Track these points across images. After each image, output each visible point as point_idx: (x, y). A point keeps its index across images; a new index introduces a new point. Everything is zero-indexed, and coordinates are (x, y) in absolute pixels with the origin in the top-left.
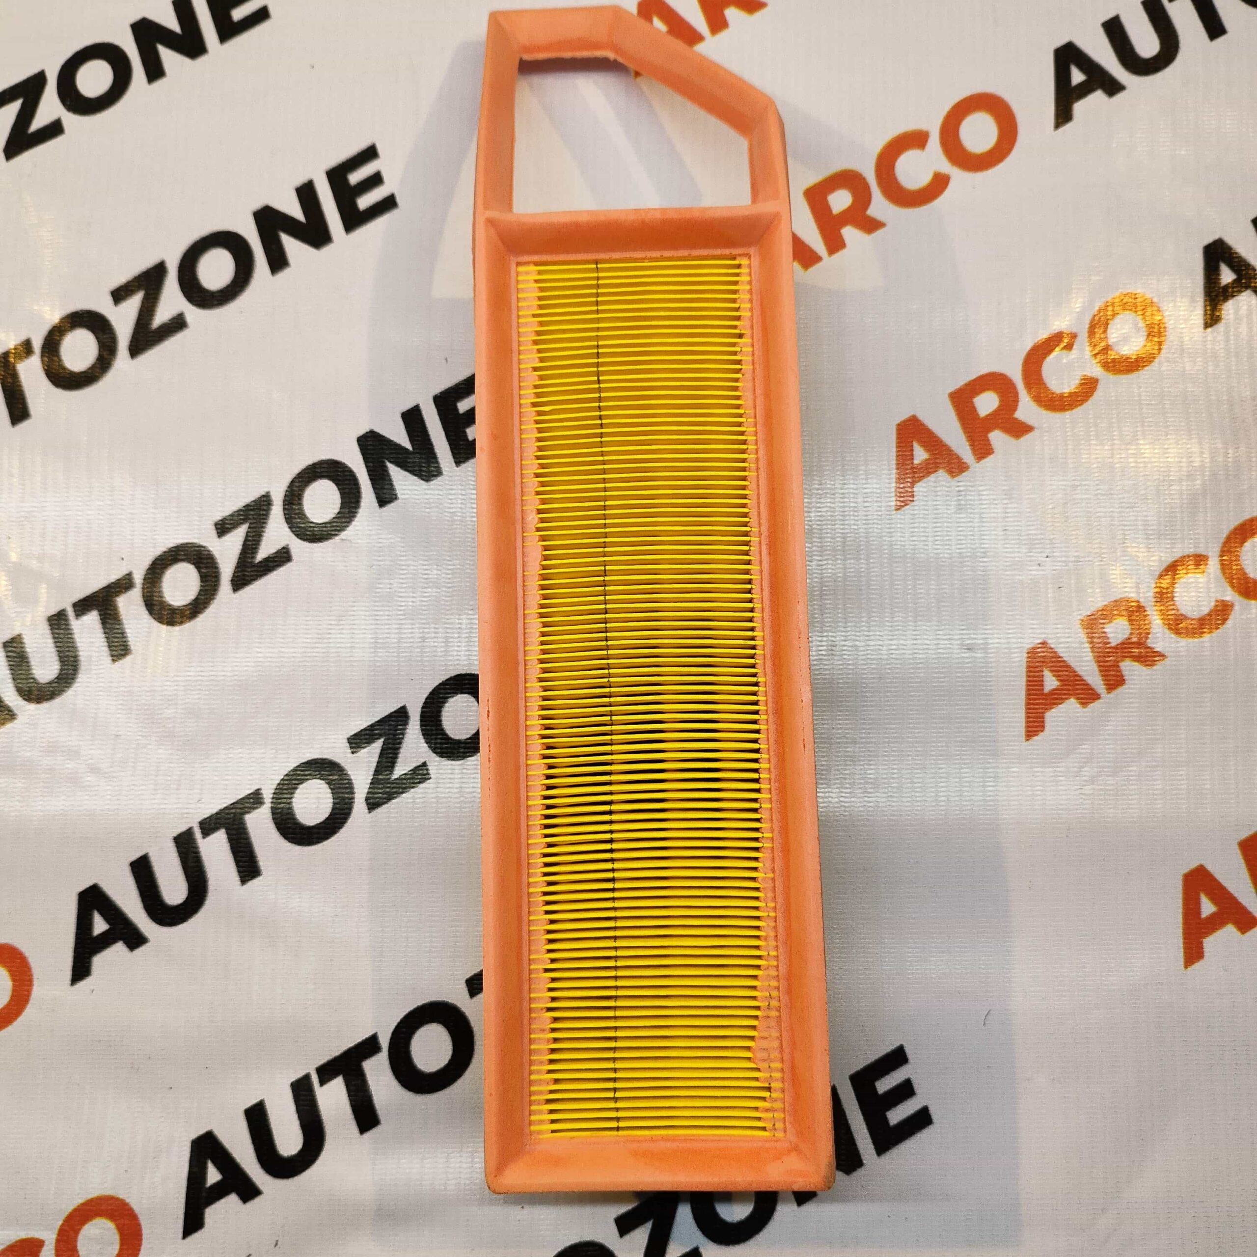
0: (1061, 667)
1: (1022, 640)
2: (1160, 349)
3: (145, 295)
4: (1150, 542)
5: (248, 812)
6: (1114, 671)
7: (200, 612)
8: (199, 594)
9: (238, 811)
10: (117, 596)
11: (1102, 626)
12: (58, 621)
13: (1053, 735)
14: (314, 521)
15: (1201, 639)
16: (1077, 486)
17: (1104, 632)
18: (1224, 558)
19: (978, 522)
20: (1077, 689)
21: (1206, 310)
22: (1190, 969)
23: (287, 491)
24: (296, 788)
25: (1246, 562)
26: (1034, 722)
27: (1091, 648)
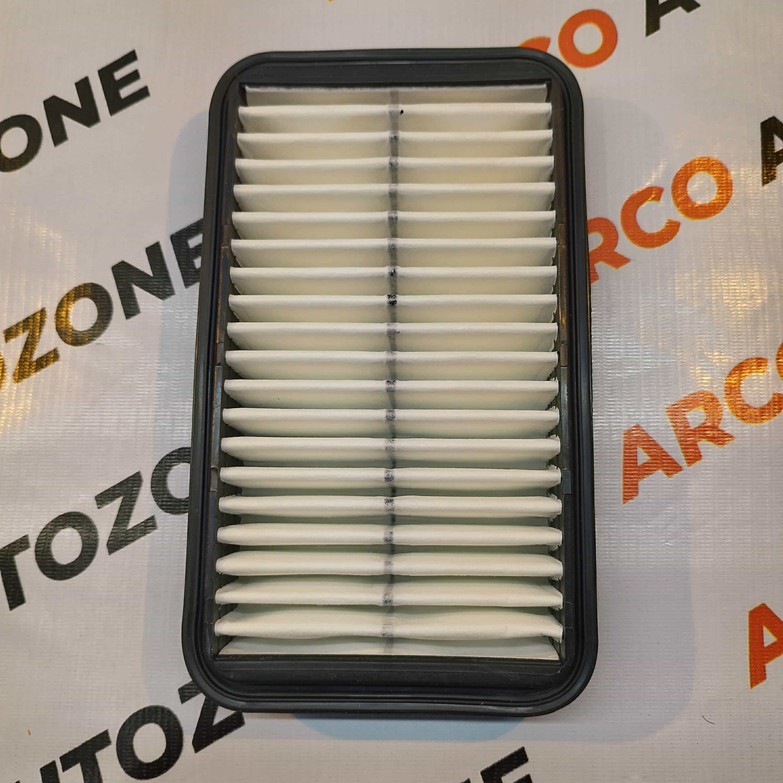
6: (693, 448)
15: (762, 424)
17: (686, 418)
20: (664, 463)
27: (675, 430)
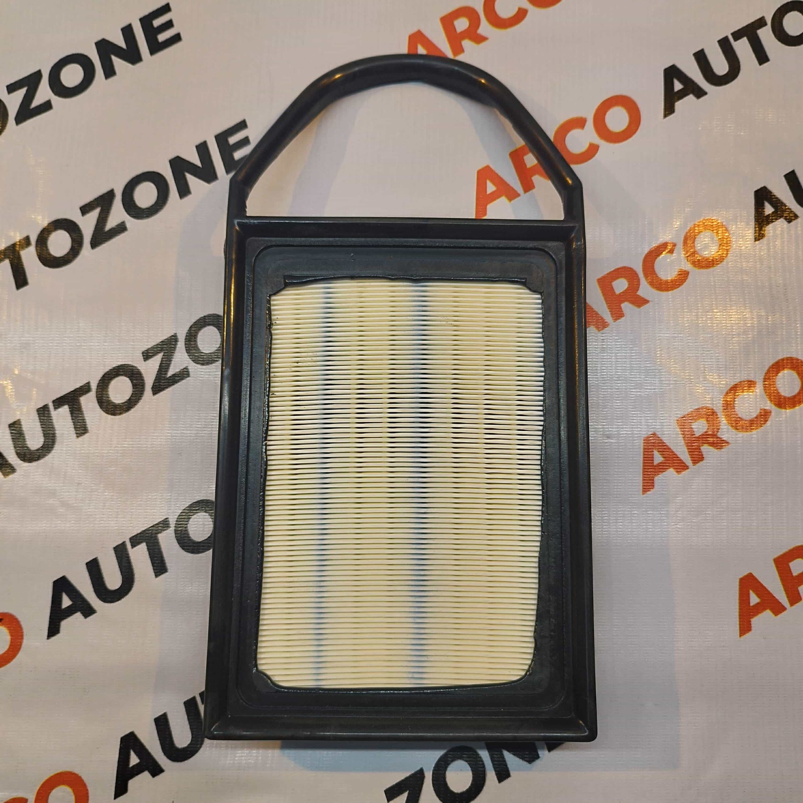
0: (664, 449)
1: (641, 432)
2: (727, 254)
3: (101, 210)
4: (720, 372)
5: (160, 533)
7: (132, 408)
8: (132, 396)
9: (154, 532)
10: (81, 396)
11: (690, 424)
12: (43, 412)
13: (660, 491)
14: (204, 352)
16: (676, 337)
18: (766, 383)
19: (615, 359)
21: (755, 230)
22: (743, 637)
23: (187, 333)
24: (190, 518)
25: (779, 386)
26: (648, 483)
